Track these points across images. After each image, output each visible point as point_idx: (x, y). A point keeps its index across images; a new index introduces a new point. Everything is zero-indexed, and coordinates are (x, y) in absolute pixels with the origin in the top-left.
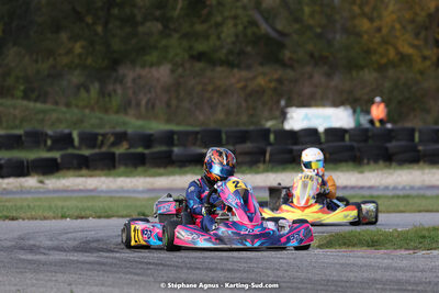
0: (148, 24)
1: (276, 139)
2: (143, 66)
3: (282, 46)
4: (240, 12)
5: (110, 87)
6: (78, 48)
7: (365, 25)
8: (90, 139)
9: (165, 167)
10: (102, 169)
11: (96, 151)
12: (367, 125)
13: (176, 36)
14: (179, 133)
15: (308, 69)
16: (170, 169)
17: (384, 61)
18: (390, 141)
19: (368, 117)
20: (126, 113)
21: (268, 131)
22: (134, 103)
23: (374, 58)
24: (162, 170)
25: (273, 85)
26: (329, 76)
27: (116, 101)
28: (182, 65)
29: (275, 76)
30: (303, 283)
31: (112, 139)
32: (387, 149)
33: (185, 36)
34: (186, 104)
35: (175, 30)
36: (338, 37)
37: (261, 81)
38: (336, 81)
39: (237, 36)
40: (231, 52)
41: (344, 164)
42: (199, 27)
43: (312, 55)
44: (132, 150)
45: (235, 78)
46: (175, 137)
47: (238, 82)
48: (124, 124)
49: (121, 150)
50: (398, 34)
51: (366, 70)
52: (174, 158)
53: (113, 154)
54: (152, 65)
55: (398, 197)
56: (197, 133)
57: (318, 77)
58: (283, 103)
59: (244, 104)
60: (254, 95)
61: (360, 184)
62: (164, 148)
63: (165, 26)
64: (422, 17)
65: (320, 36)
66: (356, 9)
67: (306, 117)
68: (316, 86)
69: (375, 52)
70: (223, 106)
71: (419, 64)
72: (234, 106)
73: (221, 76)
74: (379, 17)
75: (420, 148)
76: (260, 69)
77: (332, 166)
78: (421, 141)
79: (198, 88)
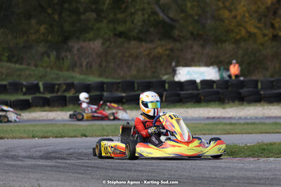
0: (87, 14)
1: (169, 87)
2: (84, 41)
3: (172, 27)
4: (146, 6)
5: (63, 54)
6: (42, 29)
7: (226, 14)
8: (50, 87)
10: (58, 107)
11: (55, 95)
12: (227, 79)
13: (105, 21)
14: (108, 83)
15: (190, 42)
17: (238, 37)
18: (242, 88)
19: (228, 73)
20: (73, 70)
21: (164, 82)
22: (78, 64)
23: (232, 35)
25: (167, 52)
26: (203, 46)
27: (67, 63)
28: (109, 40)
29: (169, 47)
30: (187, 179)
31: (64, 87)
32: (240, 93)
33: (111, 21)
34: (112, 65)
35: (105, 18)
36: (209, 21)
37: (160, 50)
38: (208, 50)
39: (144, 21)
40: (140, 32)
41: (213, 103)
42: (120, 16)
43: (192, 34)
44: (77, 95)
45: (143, 48)
46: (105, 86)
47: (145, 51)
48: (72, 77)
49: (70, 94)
50: (247, 20)
51: (227, 43)
52: (104, 99)
53: (65, 97)
54: (90, 40)
55: (248, 124)
56: (119, 83)
57: (196, 48)
59: (149, 65)
60: (155, 59)
61: (224, 115)
62: (98, 93)
63: (98, 15)
64: (262, 9)
65: (197, 21)
66: (220, 4)
67: (189, 73)
68: (195, 53)
69: (232, 31)
70: (136, 66)
71: (260, 39)
72: (142, 66)
73: (134, 47)
74: (236, 9)
75: (262, 93)
76: (159, 42)
77: (205, 104)
78: (262, 88)
79: (120, 55)
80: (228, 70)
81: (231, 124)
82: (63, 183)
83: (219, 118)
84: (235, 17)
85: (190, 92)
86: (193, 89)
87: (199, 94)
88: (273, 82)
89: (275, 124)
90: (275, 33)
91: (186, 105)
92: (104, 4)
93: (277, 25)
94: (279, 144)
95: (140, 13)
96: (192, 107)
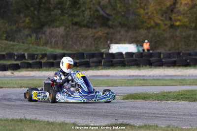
0: (55, 11)
1: (106, 56)
2: (53, 27)
3: (108, 20)
4: (92, 6)
5: (40, 36)
6: (27, 20)
7: (141, 11)
8: (32, 56)
10: (37, 68)
11: (35, 61)
12: (142, 51)
13: (66, 15)
14: (67, 54)
15: (119, 29)
17: (149, 26)
18: (151, 58)
19: (142, 48)
20: (46, 46)
21: (102, 54)
22: (49, 42)
23: (145, 24)
25: (105, 35)
26: (127, 31)
27: (42, 41)
28: (69, 27)
29: (106, 31)
30: (117, 114)
31: (41, 56)
32: (150, 61)
33: (70, 15)
34: (70, 43)
35: (66, 13)
36: (131, 16)
37: (100, 33)
38: (130, 34)
39: (91, 15)
40: (88, 22)
41: (133, 67)
42: (76, 12)
43: (120, 24)
44: (49, 61)
45: (90, 32)
47: (91, 34)
48: (46, 50)
49: (44, 60)
50: (155, 15)
51: (142, 30)
53: (41, 62)
54: (57, 27)
55: (154, 80)
56: (74, 54)
57: (123, 32)
58: (109, 42)
59: (93, 43)
60: (97, 39)
61: (140, 74)
63: (62, 12)
64: (164, 8)
65: (124, 16)
66: (138, 5)
67: (118, 48)
68: (122, 36)
69: (146, 22)
70: (85, 43)
71: (163, 27)
72: (89, 43)
73: (84, 31)
74: (148, 8)
75: (163, 60)
76: (100, 29)
77: (128, 67)
78: (163, 58)
79: (75, 36)
80: (142, 46)
81: (144, 80)
82: (39, 116)
83: (136, 76)
84: (147, 13)
85: (119, 60)
86: (121, 58)
87: (124, 61)
88: (170, 53)
89: (172, 80)
90: (172, 23)
91: (116, 68)
92: (66, 5)
93: (173, 18)
94: (174, 92)
95: (88, 10)
96: (120, 69)
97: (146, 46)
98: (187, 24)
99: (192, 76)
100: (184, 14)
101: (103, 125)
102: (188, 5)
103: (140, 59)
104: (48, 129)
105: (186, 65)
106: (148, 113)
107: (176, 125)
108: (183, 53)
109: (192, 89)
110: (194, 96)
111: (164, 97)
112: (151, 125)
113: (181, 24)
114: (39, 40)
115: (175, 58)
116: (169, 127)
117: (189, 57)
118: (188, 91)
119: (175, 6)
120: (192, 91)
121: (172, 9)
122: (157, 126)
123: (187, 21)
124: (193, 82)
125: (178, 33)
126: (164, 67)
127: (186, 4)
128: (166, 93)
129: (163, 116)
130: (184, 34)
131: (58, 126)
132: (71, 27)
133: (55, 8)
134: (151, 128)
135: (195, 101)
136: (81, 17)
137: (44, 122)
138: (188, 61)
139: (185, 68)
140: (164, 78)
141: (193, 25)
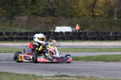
0: (22, 6)
1: (53, 34)
2: (20, 16)
3: (54, 12)
4: (44, 3)
5: (12, 21)
6: (4, 12)
7: (75, 7)
8: (7, 34)
9: (26, 40)
10: (10, 41)
11: (9, 36)
12: (75, 31)
13: (29, 9)
14: (29, 32)
15: (61, 17)
16: (27, 41)
17: (79, 15)
18: (81, 35)
19: (75, 29)
20: (16, 27)
21: (51, 32)
22: (18, 25)
23: (77, 15)
24: (25, 41)
25: (52, 21)
26: (66, 19)
27: (14, 24)
28: (30, 16)
29: (53, 19)
30: (60, 69)
31: (13, 34)
32: (80, 37)
34: (31, 25)
35: (29, 7)
36: (68, 9)
37: (49, 20)
38: (68, 20)
39: (43, 9)
40: (42, 13)
41: (69, 40)
42: (34, 7)
43: (62, 14)
44: (18, 36)
45: (43, 19)
46: (28, 33)
47: (44, 20)
48: (16, 30)
49: (15, 36)
50: (83, 9)
51: (75, 18)
52: (28, 38)
53: (13, 37)
54: (23, 16)
55: (83, 48)
56: (34, 32)
57: (63, 19)
58: (54, 25)
59: (45, 26)
60: (47, 23)
61: (73, 45)
62: (25, 36)
63: (26, 7)
64: (89, 5)
65: (64, 9)
66: (73, 3)
67: (60, 29)
68: (63, 21)
69: (77, 13)
70: (40, 26)
71: (88, 16)
72: (42, 26)
73: (40, 19)
74: (78, 5)
75: (88, 37)
76: (49, 17)
77: (66, 41)
78: (88, 35)
79: (34, 22)
81: (76, 48)
82: (12, 70)
83: (71, 46)
84: (78, 8)
85: (61, 36)
87: (64, 37)
88: (92, 33)
89: (93, 48)
90: (93, 14)
91: (59, 41)
92: (28, 2)
93: (94, 11)
94: (95, 56)
95: (42, 6)
96: (61, 42)
97: (77, 28)
98: (103, 14)
99: (106, 46)
100: (101, 8)
101: (51, 76)
102: (103, 3)
103: (74, 36)
104: (18, 78)
105: (102, 39)
106: (78, 69)
107: (96, 76)
108: (100, 33)
109: (106, 54)
110: (107, 59)
111: (89, 59)
112: (81, 76)
113: (99, 14)
114: (11, 24)
115: (95, 35)
116: (91, 77)
117: (104, 35)
118: (103, 55)
119: (95, 3)
120: (106, 55)
121: (93, 5)
122: (84, 77)
123: (102, 13)
124: (107, 50)
125: (97, 20)
126: (88, 41)
127: (102, 2)
128: (90, 56)
129: (88, 70)
130: (101, 21)
131: (24, 77)
132: (31, 16)
133: (21, 4)
134: (80, 78)
135: (107, 61)
136: (38, 10)
137: (15, 74)
138: (103, 37)
139: (101, 42)
140: (88, 47)
141: (106, 15)
